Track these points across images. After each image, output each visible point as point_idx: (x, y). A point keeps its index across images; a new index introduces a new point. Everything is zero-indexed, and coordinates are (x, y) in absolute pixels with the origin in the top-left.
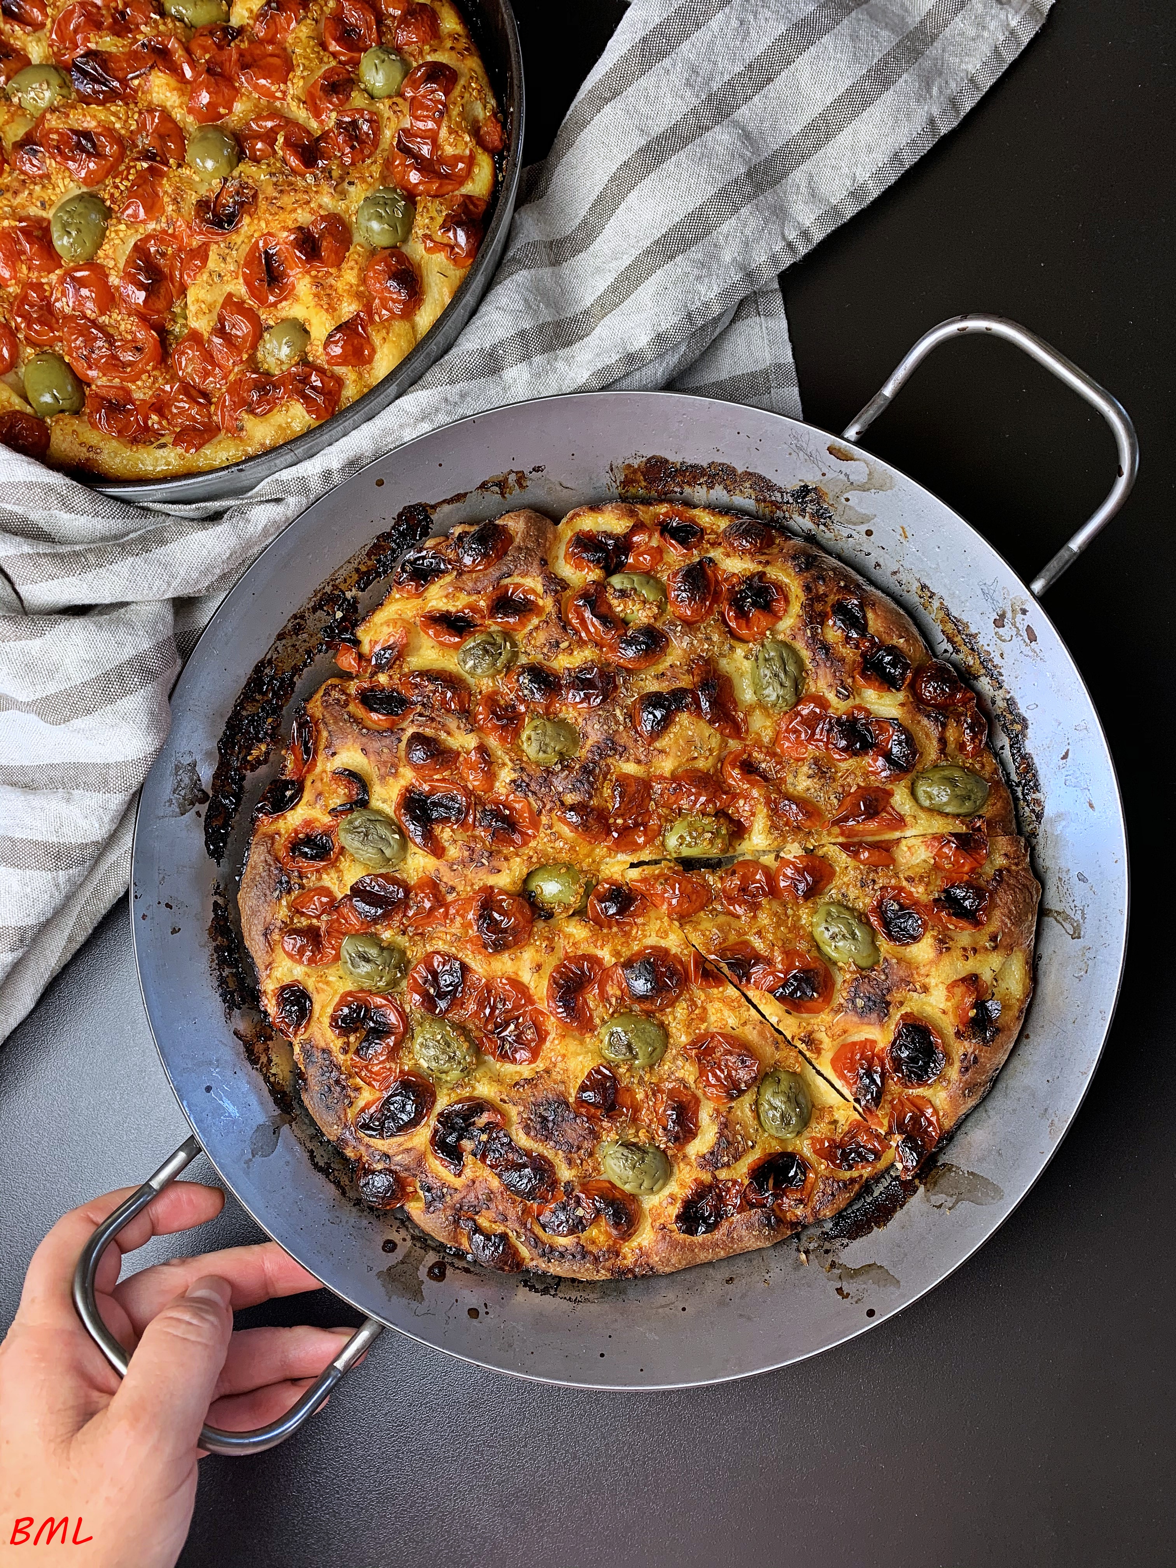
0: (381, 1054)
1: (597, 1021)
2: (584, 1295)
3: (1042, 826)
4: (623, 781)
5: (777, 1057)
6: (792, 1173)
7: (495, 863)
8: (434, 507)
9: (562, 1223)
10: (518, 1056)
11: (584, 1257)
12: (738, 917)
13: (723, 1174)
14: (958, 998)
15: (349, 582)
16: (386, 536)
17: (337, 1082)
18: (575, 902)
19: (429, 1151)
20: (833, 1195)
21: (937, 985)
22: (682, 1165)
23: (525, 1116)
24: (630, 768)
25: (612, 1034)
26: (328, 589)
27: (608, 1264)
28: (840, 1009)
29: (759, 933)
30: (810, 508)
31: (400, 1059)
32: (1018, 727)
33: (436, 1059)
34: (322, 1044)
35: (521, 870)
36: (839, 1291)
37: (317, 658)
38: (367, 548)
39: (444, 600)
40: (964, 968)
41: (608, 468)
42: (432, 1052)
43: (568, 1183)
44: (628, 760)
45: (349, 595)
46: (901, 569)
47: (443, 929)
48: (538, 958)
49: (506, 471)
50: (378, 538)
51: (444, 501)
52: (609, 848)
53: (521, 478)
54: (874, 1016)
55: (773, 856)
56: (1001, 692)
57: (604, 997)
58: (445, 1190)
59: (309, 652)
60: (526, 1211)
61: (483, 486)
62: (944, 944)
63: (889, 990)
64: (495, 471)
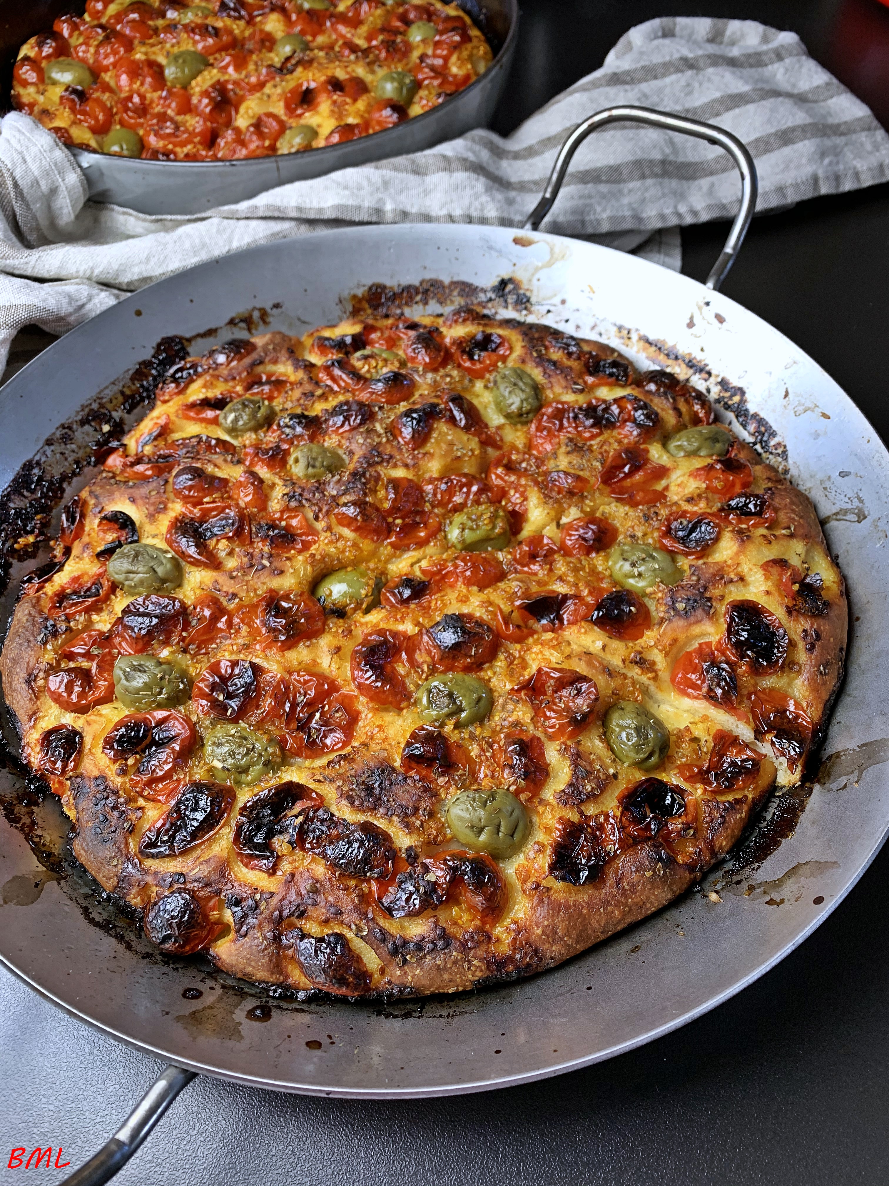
0: (166, 762)
1: (412, 687)
2: (458, 1010)
3: (790, 461)
4: (395, 483)
5: (613, 685)
6: (668, 801)
7: (277, 564)
8: (189, 340)
9: (411, 894)
10: (328, 741)
11: (447, 945)
12: (536, 574)
13: (591, 810)
14: (775, 577)
15: (114, 402)
16: (147, 364)
17: (114, 808)
18: (367, 596)
19: (233, 856)
20: (722, 816)
21: (751, 570)
22: (540, 809)
23: (345, 789)
24: (400, 473)
25: (429, 691)
26: (95, 406)
27: (480, 952)
28: (662, 620)
29: (561, 579)
30: (511, 299)
31: (191, 768)
32: (736, 399)
33: (232, 754)
34: (96, 773)
35: (305, 569)
36: (771, 902)
37: (86, 470)
38: (131, 372)
39: (204, 390)
40: (771, 553)
41: (337, 301)
42: (225, 749)
43: (409, 849)
44: (395, 466)
45: (114, 414)
46: (598, 322)
47: (229, 641)
48: (336, 642)
49: (250, 307)
50: (140, 364)
51: (199, 335)
52: (393, 545)
53: (264, 315)
54: (699, 613)
55: (554, 525)
56: (712, 380)
57: (413, 664)
58: (258, 896)
59: (77, 462)
60: (365, 898)
61: (232, 322)
62: (743, 536)
63: (706, 588)
64: (240, 308)
